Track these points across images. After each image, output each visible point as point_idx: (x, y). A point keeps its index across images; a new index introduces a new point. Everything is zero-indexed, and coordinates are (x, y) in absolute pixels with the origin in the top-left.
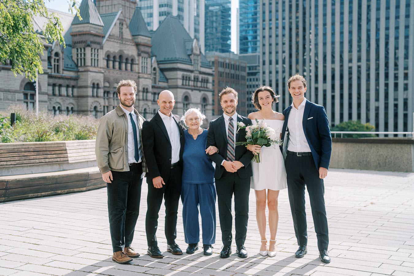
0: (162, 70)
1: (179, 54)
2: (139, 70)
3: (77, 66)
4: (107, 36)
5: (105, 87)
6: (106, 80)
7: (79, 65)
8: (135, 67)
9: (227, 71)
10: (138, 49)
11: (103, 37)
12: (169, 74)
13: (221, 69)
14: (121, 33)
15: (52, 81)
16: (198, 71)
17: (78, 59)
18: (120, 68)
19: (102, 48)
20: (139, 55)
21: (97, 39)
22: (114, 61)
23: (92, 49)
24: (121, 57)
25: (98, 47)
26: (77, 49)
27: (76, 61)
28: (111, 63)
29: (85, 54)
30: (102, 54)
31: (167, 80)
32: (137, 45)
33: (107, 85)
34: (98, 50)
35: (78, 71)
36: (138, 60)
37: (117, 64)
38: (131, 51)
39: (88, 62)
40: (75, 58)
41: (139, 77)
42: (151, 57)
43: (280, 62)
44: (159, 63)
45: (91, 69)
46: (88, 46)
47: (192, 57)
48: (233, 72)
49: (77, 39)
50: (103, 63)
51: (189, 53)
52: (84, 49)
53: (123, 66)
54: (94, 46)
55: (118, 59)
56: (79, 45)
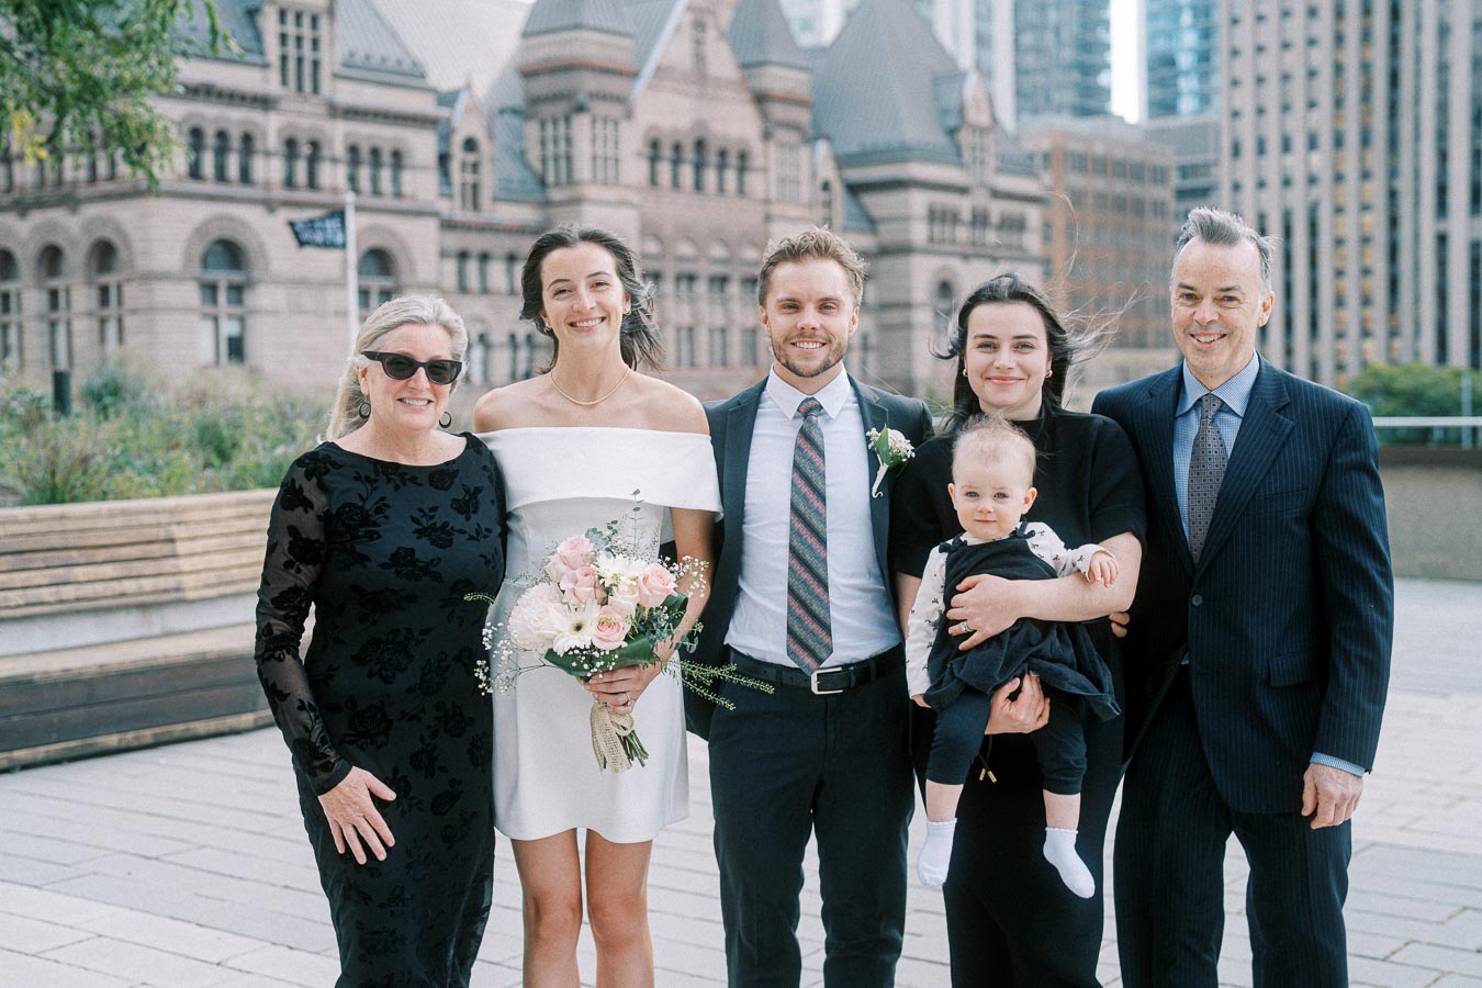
0: (855, 189)
1: (916, 128)
2: (767, 190)
3: (543, 183)
4: (648, 71)
5: (645, 256)
6: (649, 230)
7: (551, 178)
8: (754, 181)
9: (1100, 184)
10: (764, 116)
11: (634, 75)
12: (876, 203)
13: (1077, 180)
14: (700, 58)
15: (455, 241)
16: (983, 185)
17: (544, 161)
18: (698, 186)
19: (629, 115)
20: (767, 136)
21: (612, 85)
22: (677, 162)
23: (594, 121)
24: (700, 145)
25: (614, 110)
26: (543, 124)
27: (537, 165)
28: (665, 169)
29: (569, 141)
30: (632, 139)
31: (872, 223)
32: (761, 99)
33: (652, 247)
34: (616, 124)
35: (546, 203)
36: (766, 156)
37: (687, 172)
38: (736, 123)
39: (583, 169)
40: (534, 155)
41: (768, 218)
42: (810, 140)
43: (1299, 142)
44: (842, 162)
45: (592, 192)
46: (581, 109)
47: (965, 138)
48: (1120, 187)
49: (542, 86)
50: (635, 170)
51: (952, 121)
52: (567, 120)
53: (710, 177)
54: (601, 108)
55: (689, 154)
56: (548, 110)
